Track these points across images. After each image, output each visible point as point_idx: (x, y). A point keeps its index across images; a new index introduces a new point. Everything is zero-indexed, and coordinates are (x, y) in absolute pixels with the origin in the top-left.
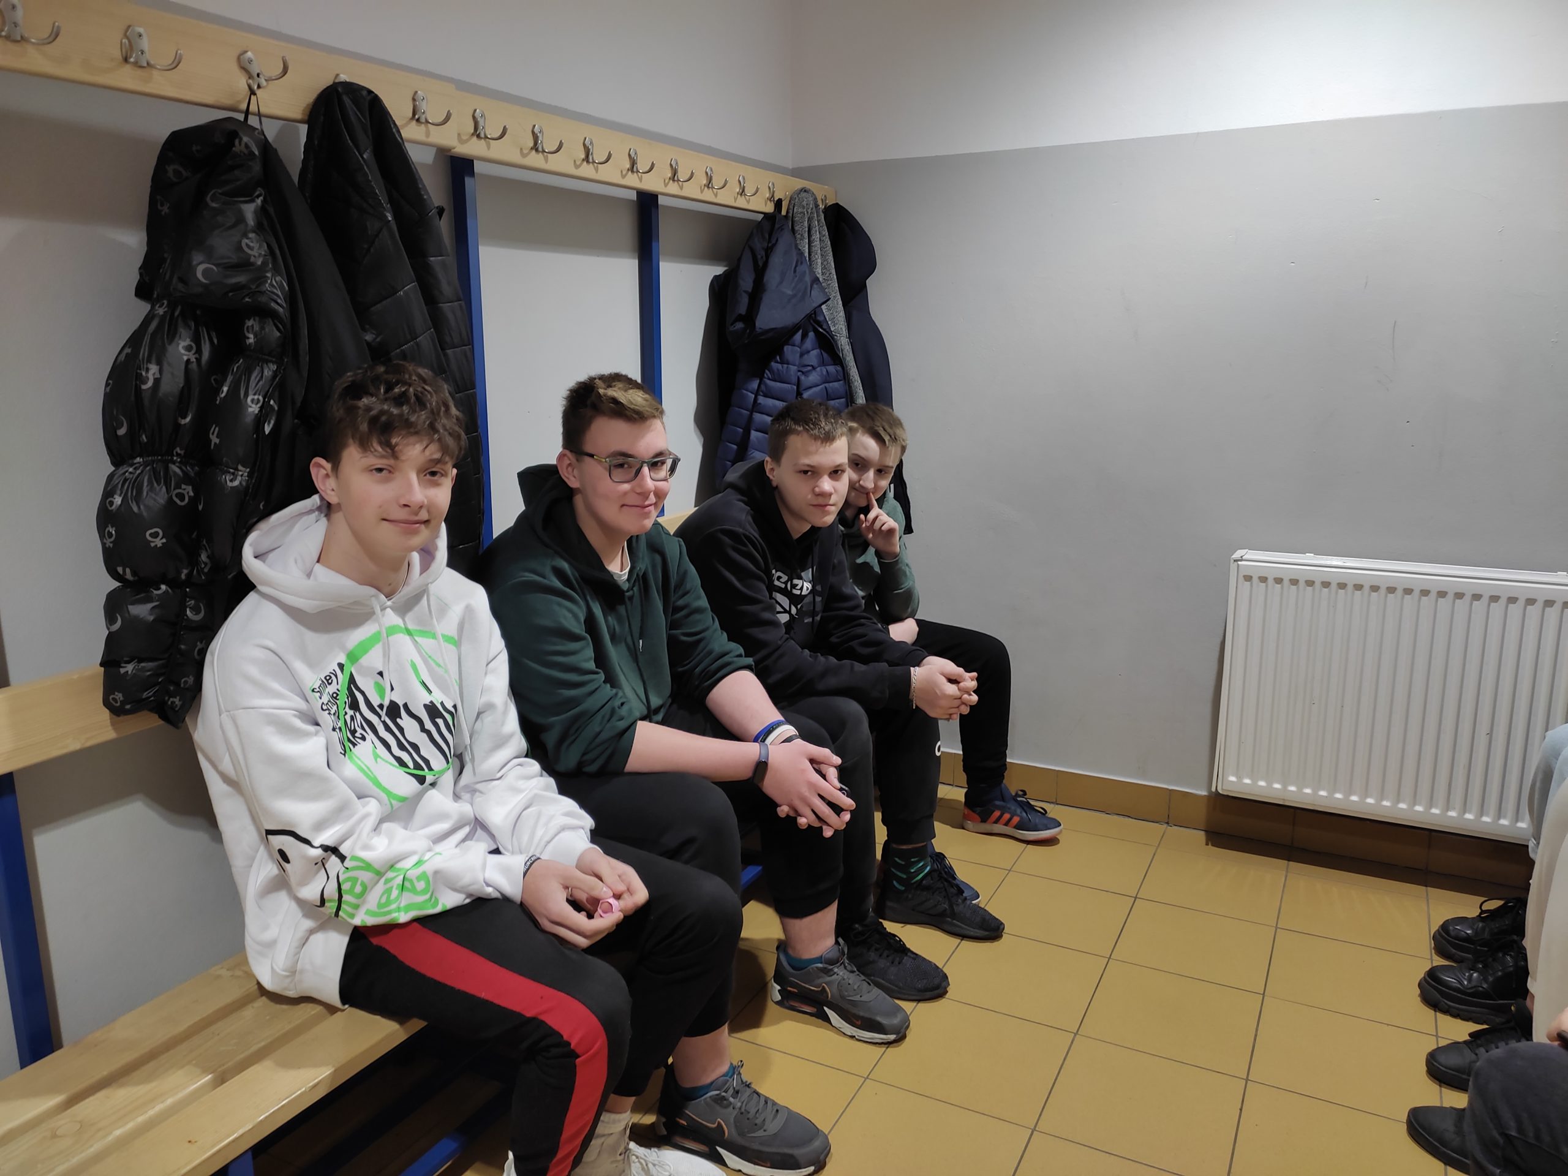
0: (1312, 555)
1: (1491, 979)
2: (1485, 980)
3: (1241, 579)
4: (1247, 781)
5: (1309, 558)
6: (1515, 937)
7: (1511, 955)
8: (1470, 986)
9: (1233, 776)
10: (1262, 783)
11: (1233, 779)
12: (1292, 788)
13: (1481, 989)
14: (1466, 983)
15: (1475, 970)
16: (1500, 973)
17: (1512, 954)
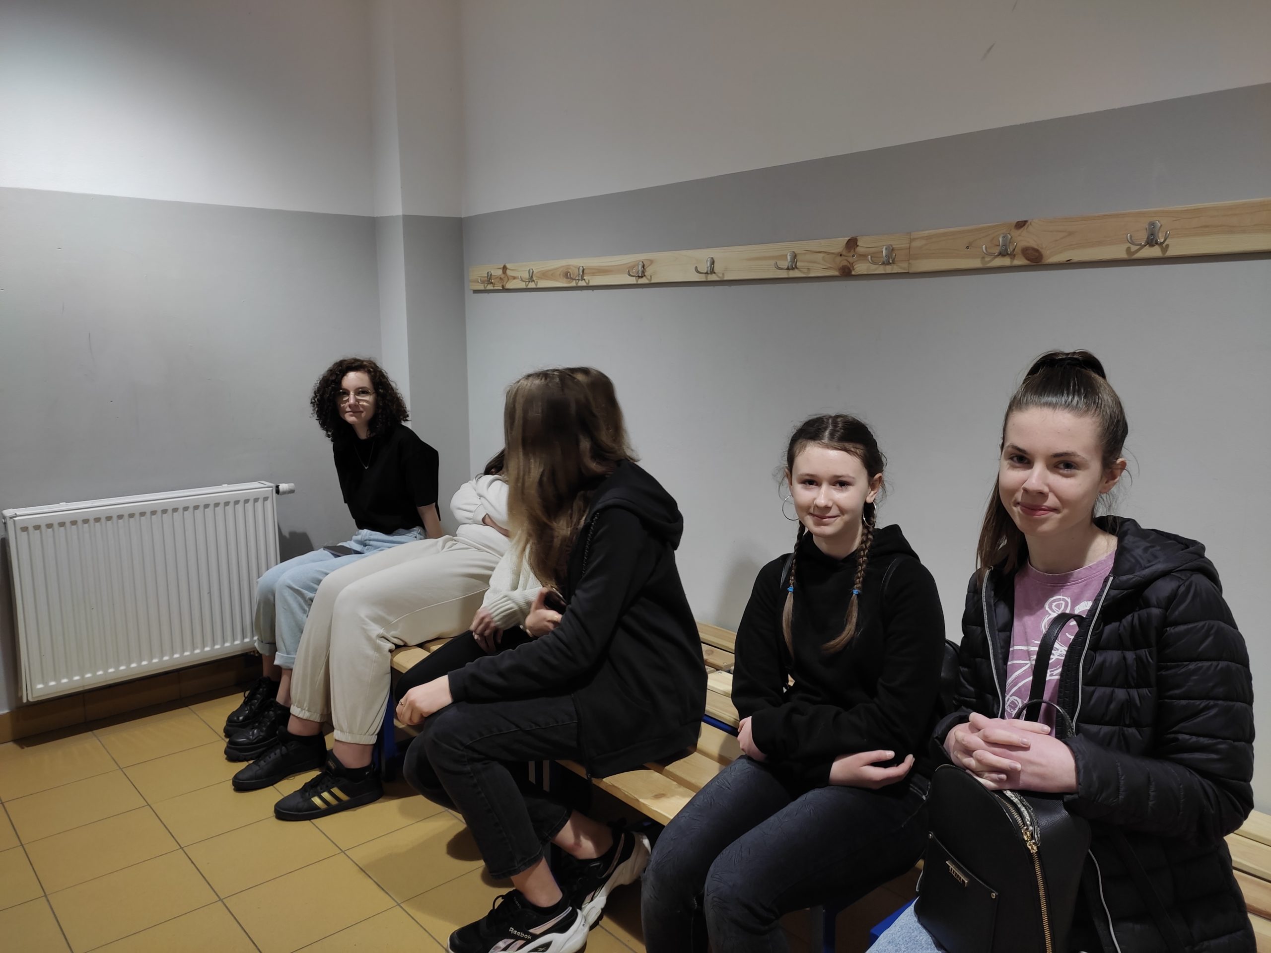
0: (64, 503)
1: (264, 729)
2: (262, 731)
3: (19, 531)
4: (52, 683)
5: (63, 506)
6: (272, 699)
7: (272, 711)
8: (254, 738)
9: (39, 684)
10: (65, 681)
11: (40, 686)
12: (89, 675)
13: (261, 737)
14: (251, 737)
15: (254, 728)
16: (269, 723)
17: (273, 709)
